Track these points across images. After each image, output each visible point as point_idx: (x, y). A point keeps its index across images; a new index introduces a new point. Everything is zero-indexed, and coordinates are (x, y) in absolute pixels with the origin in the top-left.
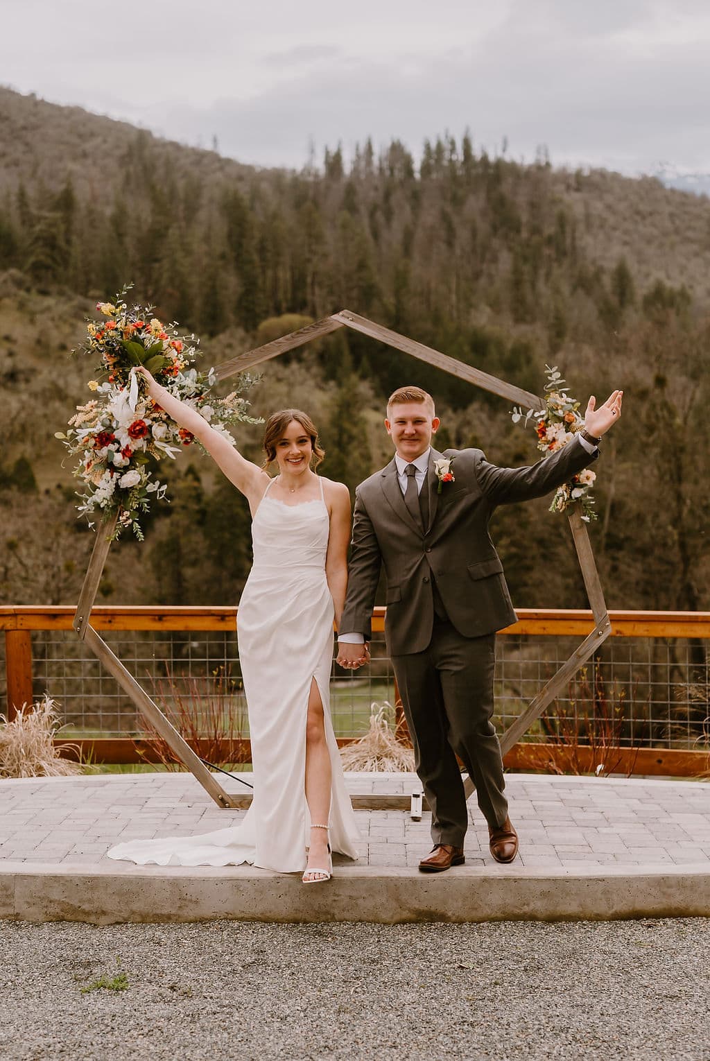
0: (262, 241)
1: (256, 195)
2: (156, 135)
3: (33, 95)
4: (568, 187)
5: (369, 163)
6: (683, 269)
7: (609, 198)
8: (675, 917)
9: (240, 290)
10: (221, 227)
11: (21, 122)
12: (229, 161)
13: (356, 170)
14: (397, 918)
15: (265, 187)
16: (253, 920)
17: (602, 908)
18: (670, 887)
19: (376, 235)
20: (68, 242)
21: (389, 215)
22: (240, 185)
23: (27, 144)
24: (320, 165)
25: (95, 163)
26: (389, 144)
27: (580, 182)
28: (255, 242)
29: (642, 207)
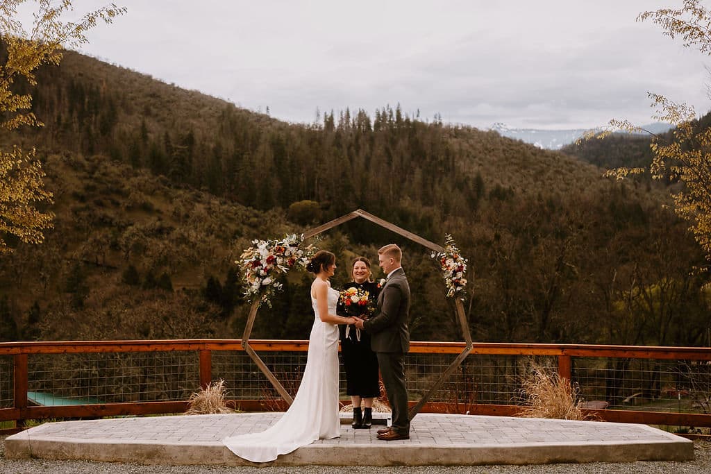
0: (292, 162)
1: (289, 138)
2: (237, 106)
3: (173, 84)
4: (451, 135)
5: (348, 122)
6: (510, 179)
7: (471, 141)
8: (500, 465)
9: (280, 187)
10: (270, 155)
11: (167, 99)
12: (275, 120)
13: (340, 125)
14: (384, 464)
15: (293, 133)
16: (324, 465)
17: (469, 461)
18: (497, 452)
19: (351, 160)
20: (191, 161)
21: (358, 149)
22: (280, 132)
23: (170, 110)
24: (322, 123)
25: (205, 120)
26: (358, 112)
27: (458, 133)
28: (288, 162)
29: (489, 146)
